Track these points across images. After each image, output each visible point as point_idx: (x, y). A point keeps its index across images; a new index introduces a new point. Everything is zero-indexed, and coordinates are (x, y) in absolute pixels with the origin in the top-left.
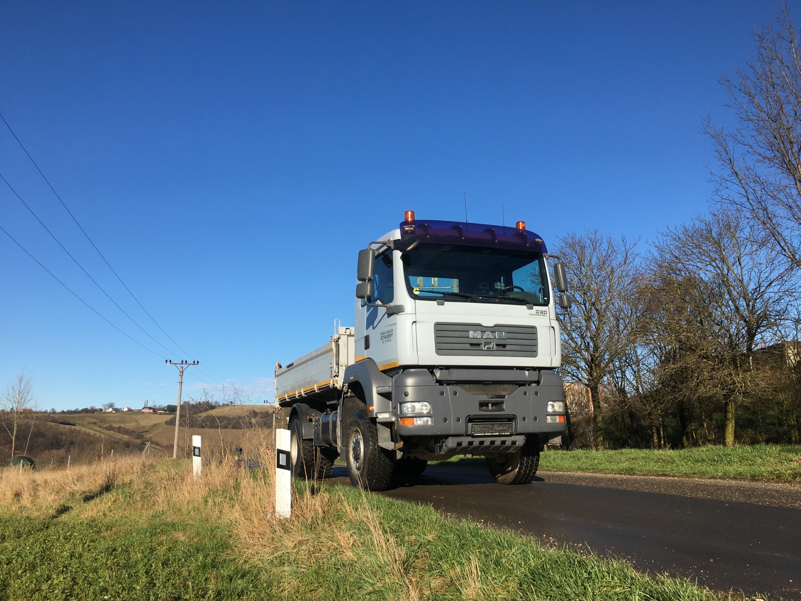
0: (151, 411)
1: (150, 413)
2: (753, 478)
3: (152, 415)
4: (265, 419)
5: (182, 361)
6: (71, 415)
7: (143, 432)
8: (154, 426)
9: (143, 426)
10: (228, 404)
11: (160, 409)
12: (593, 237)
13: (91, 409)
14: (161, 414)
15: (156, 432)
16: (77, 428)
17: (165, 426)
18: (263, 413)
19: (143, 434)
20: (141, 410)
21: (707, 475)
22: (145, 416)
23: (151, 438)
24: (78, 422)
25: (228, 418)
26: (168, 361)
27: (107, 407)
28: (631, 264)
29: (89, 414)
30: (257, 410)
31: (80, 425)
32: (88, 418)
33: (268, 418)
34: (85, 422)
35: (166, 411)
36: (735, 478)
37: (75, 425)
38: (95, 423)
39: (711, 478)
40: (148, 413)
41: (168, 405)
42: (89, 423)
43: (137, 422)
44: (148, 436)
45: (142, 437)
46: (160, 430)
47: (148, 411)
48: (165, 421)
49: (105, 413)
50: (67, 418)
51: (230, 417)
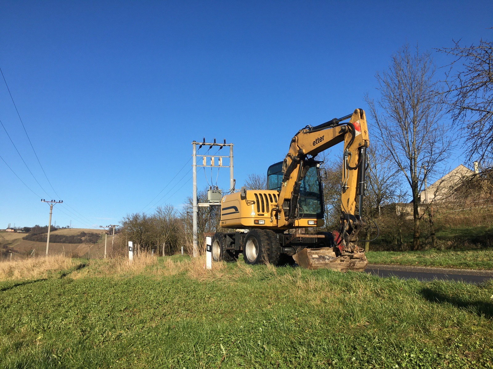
0: (13, 230)
1: (12, 232)
3: (14, 233)
4: (91, 237)
5: (52, 201)
7: (7, 244)
8: (15, 241)
9: (7, 241)
10: (66, 227)
11: (19, 229)
14: (19, 232)
15: (16, 244)
17: (22, 240)
18: (90, 234)
19: (7, 245)
20: (6, 230)
22: (8, 233)
23: (13, 248)
25: (66, 236)
26: (43, 200)
30: (86, 232)
33: (93, 237)
35: (23, 231)
40: (10, 232)
41: (25, 227)
43: (3, 237)
44: (11, 246)
45: (7, 247)
46: (19, 243)
47: (11, 230)
48: (22, 237)
51: (67, 236)
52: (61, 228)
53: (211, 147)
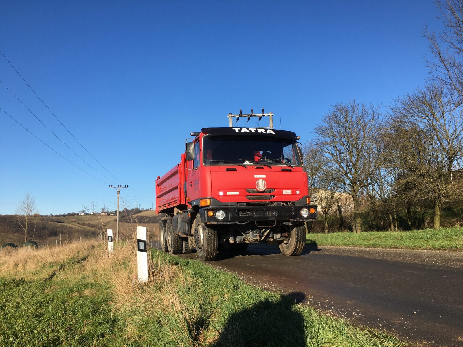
0: (106, 214)
2: (451, 249)
3: (107, 216)
5: (119, 186)
6: (62, 217)
7: (102, 226)
8: (108, 223)
10: (149, 209)
11: (111, 213)
12: (353, 104)
13: (72, 213)
14: (111, 215)
15: (109, 226)
16: (65, 224)
17: (114, 222)
20: (100, 214)
21: (422, 247)
22: (102, 217)
24: (65, 221)
25: (149, 217)
26: (111, 186)
27: (81, 212)
28: (376, 121)
29: (72, 216)
31: (67, 222)
32: (71, 219)
34: (70, 221)
35: (114, 214)
36: (439, 249)
37: (64, 223)
38: (75, 221)
39: (424, 249)
42: (72, 221)
43: (98, 220)
45: (102, 228)
46: (112, 225)
47: (104, 214)
48: (114, 219)
49: (80, 215)
50: (60, 219)
52: (145, 210)
53: (249, 119)
